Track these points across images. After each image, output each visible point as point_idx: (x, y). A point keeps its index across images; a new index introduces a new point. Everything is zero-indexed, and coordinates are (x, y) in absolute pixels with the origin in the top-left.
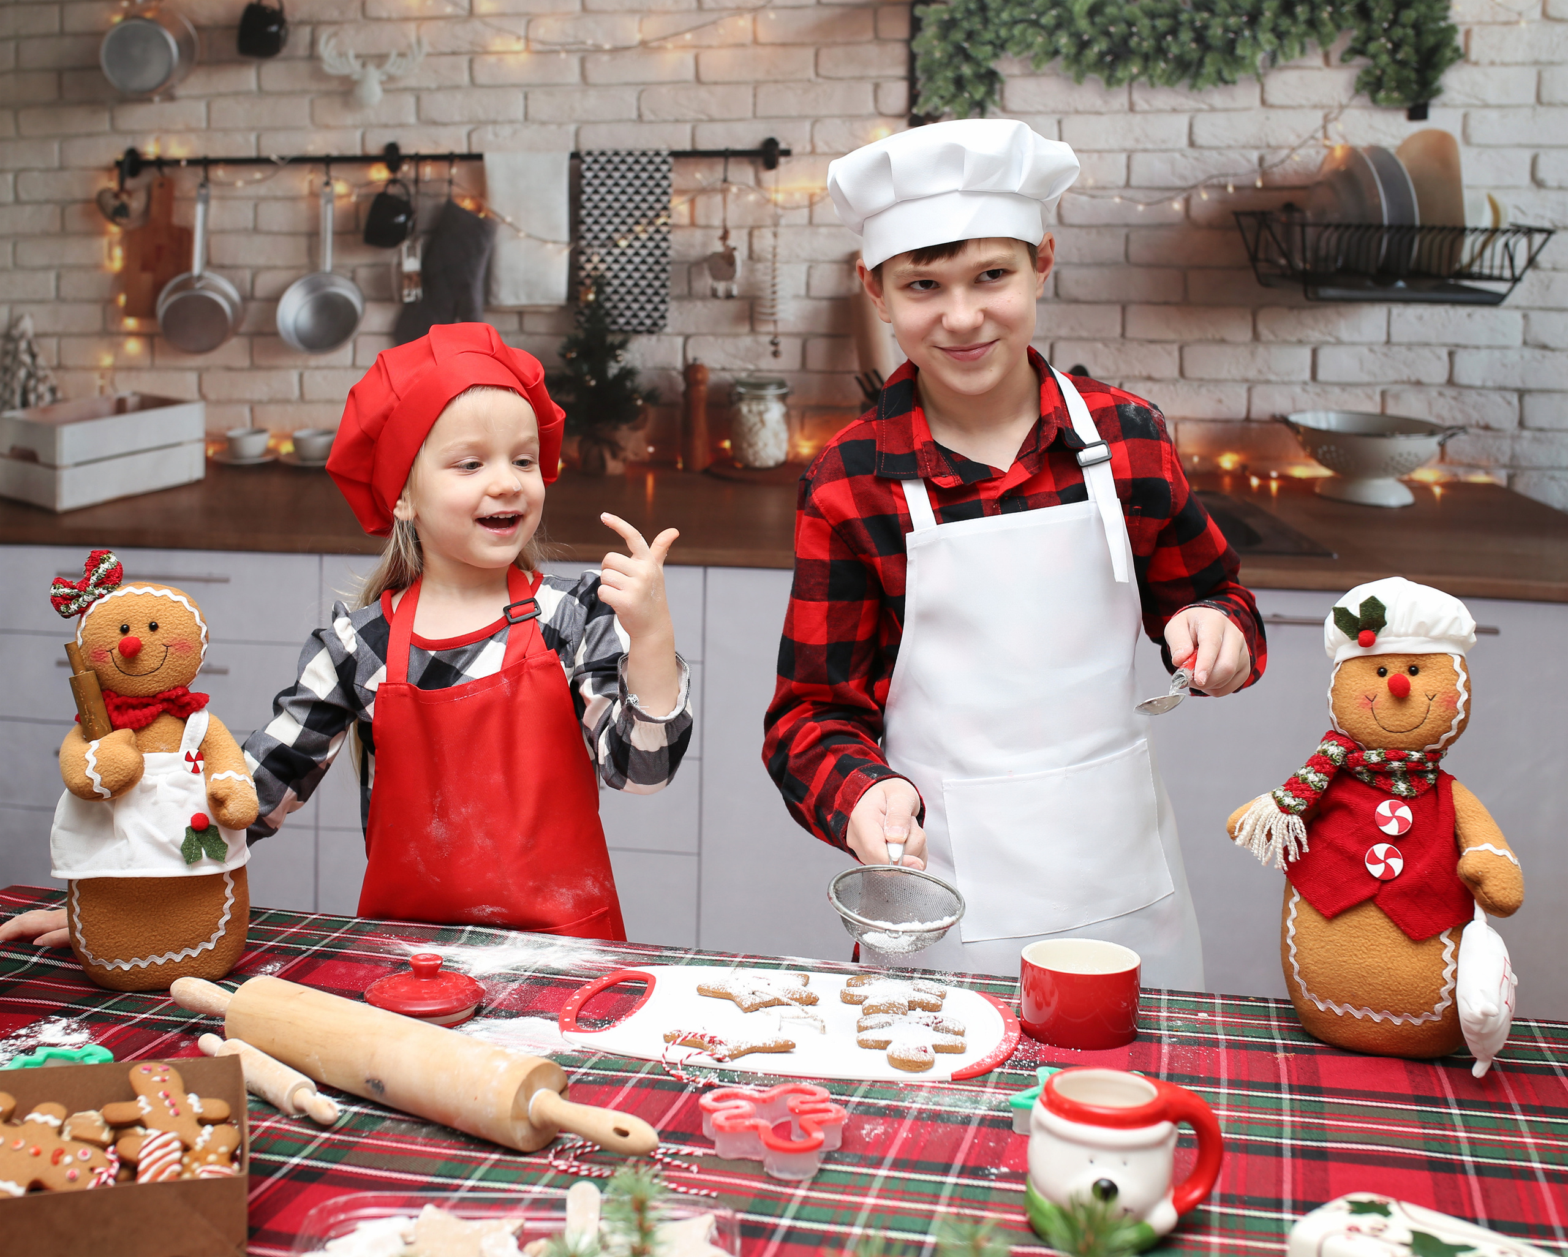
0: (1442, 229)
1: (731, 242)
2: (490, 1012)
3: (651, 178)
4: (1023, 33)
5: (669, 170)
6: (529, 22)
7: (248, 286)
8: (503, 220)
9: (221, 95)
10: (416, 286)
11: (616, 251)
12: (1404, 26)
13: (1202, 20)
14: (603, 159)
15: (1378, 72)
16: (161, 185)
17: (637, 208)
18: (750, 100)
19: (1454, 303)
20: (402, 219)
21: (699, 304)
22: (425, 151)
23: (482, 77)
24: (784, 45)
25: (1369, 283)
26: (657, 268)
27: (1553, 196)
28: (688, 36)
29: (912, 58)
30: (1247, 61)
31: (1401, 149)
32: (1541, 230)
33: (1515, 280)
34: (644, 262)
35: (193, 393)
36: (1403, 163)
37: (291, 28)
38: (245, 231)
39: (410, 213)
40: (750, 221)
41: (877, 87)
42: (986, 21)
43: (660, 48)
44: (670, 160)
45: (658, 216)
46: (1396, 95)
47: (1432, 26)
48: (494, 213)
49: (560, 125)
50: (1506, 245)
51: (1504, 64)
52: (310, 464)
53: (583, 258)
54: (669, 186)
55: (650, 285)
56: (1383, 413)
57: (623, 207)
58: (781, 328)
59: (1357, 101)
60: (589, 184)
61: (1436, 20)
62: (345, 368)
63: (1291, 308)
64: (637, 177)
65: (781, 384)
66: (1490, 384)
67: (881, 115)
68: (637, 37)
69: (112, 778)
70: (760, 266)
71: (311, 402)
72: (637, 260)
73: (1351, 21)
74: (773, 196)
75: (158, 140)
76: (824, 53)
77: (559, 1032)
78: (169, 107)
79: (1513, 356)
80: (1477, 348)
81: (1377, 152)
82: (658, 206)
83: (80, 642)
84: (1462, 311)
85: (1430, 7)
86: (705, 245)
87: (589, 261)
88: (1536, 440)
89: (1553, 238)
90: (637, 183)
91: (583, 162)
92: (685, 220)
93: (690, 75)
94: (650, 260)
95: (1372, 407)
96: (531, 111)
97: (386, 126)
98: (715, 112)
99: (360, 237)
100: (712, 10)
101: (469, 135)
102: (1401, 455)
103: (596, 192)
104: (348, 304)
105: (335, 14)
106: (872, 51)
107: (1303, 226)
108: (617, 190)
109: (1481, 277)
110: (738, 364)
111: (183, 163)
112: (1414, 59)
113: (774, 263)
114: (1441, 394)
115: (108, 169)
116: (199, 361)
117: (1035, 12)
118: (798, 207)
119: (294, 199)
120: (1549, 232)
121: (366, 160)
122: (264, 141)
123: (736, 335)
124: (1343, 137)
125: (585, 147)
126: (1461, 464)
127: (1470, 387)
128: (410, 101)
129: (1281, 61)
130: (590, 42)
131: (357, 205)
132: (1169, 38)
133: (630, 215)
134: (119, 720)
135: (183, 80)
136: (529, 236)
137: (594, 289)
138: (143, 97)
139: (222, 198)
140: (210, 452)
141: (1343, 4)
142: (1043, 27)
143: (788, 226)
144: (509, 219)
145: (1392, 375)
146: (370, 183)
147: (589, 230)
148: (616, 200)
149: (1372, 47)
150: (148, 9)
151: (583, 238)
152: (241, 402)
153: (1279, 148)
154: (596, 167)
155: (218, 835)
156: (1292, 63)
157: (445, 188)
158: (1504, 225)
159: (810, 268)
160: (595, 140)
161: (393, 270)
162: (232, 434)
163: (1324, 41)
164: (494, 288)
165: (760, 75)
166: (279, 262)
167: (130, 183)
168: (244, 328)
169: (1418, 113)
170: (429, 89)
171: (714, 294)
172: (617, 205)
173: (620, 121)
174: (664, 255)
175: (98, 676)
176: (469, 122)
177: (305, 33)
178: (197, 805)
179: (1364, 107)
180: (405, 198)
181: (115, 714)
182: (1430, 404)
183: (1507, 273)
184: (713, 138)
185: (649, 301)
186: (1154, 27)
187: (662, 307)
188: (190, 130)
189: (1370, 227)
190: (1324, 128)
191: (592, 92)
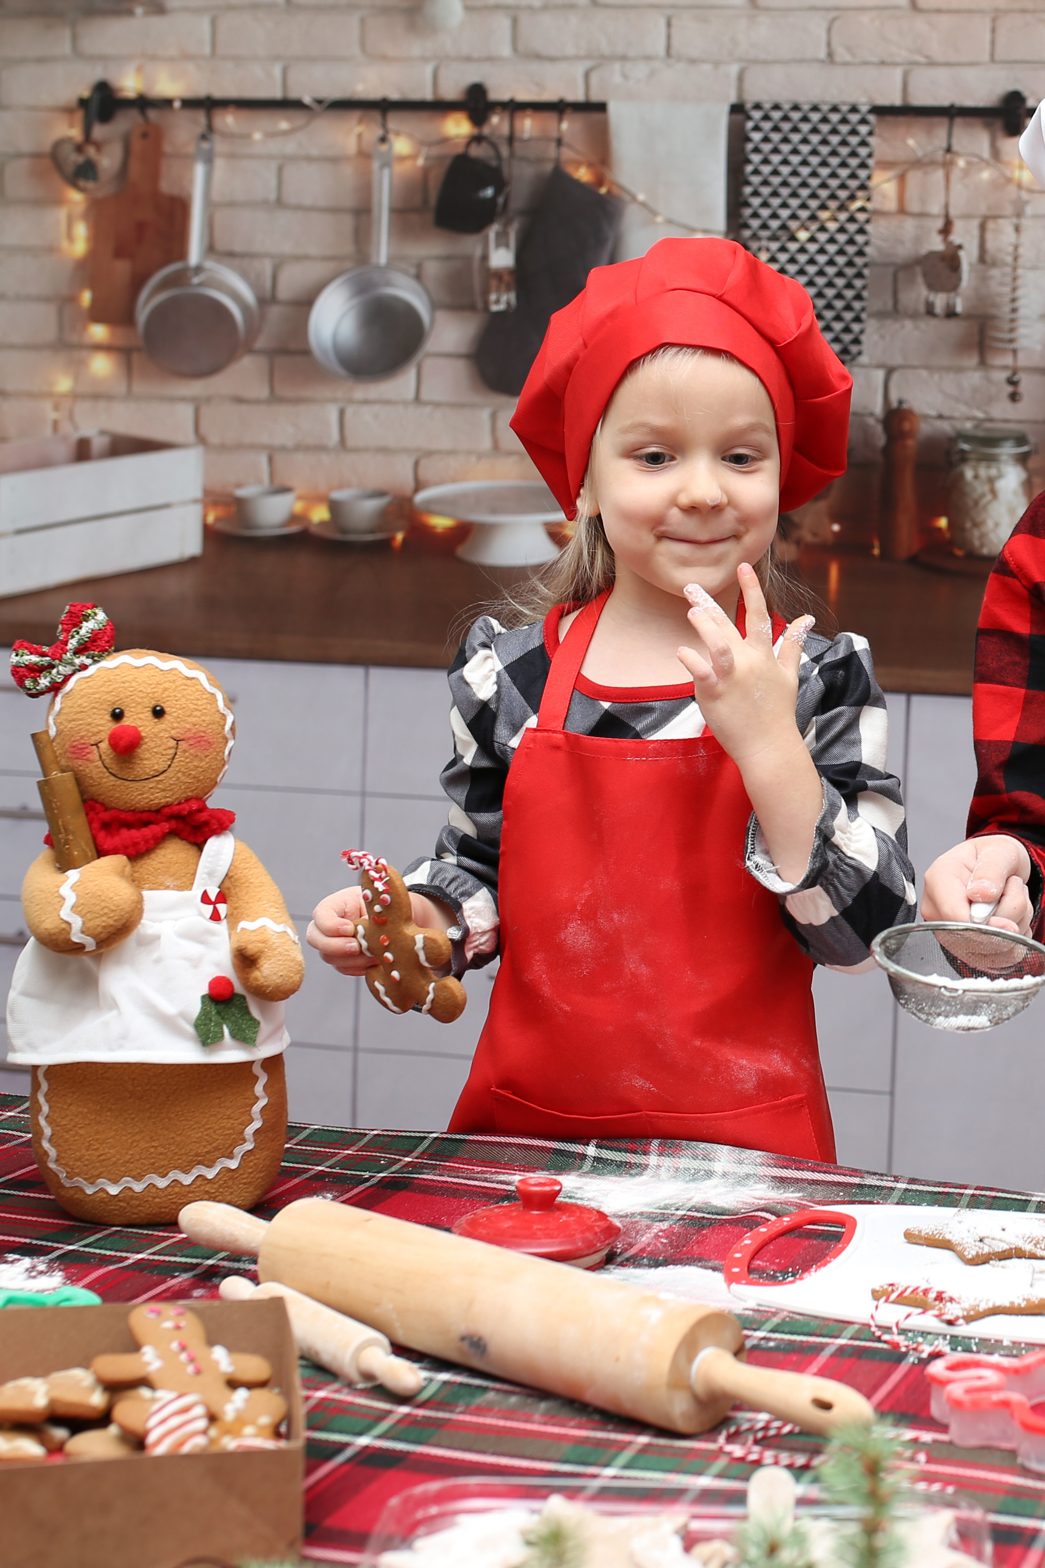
1: (956, 238)
2: (627, 1260)
5: (871, 133)
7: (268, 284)
8: (634, 198)
9: (231, 8)
10: (508, 290)
11: (793, 247)
14: (776, 115)
16: (145, 135)
18: (988, 37)
20: (489, 192)
21: (908, 324)
22: (523, 96)
26: (850, 271)
34: (831, 262)
38: (265, 204)
39: (500, 184)
40: (983, 209)
44: (872, 118)
45: (852, 198)
48: (621, 188)
49: (717, 64)
52: (354, 537)
54: (870, 155)
55: (839, 296)
57: (804, 184)
58: (1023, 360)
60: (757, 150)
62: (405, 403)
65: (1021, 440)
69: (98, 922)
70: (995, 272)
71: (357, 450)
72: (822, 259)
74: (1017, 174)
75: (139, 68)
77: (724, 1285)
78: (157, 23)
82: (853, 184)
83: (53, 732)
86: (918, 240)
90: (824, 150)
91: (749, 118)
92: (891, 205)
94: (841, 260)
96: (676, 43)
97: (468, 59)
98: (937, 51)
99: (430, 217)
101: (587, 76)
103: (766, 161)
104: (410, 313)
108: (795, 159)
110: (961, 410)
111: (177, 104)
113: (1015, 269)
115: (68, 111)
116: (196, 388)
119: (335, 160)
121: (440, 107)
122: (293, 76)
123: (960, 370)
125: (751, 97)
128: (503, 24)
131: (425, 172)
133: (814, 196)
134: (108, 844)
138: (120, 7)
139: (232, 156)
140: (211, 519)
144: (641, 197)
146: (444, 140)
147: (755, 215)
148: (795, 173)
151: (746, 226)
152: (254, 447)
154: (767, 125)
155: (247, 1008)
157: (552, 151)
160: (767, 88)
161: (476, 264)
162: (241, 493)
166: (312, 251)
167: (99, 131)
168: (262, 342)
170: (530, 8)
171: (930, 311)
173: (802, 61)
174: (861, 253)
175: (79, 781)
176: (588, 57)
178: (218, 965)
180: (494, 163)
181: (101, 835)
184: (933, 89)
185: (838, 318)
187: (856, 327)
188: (186, 57)
191: (764, 19)
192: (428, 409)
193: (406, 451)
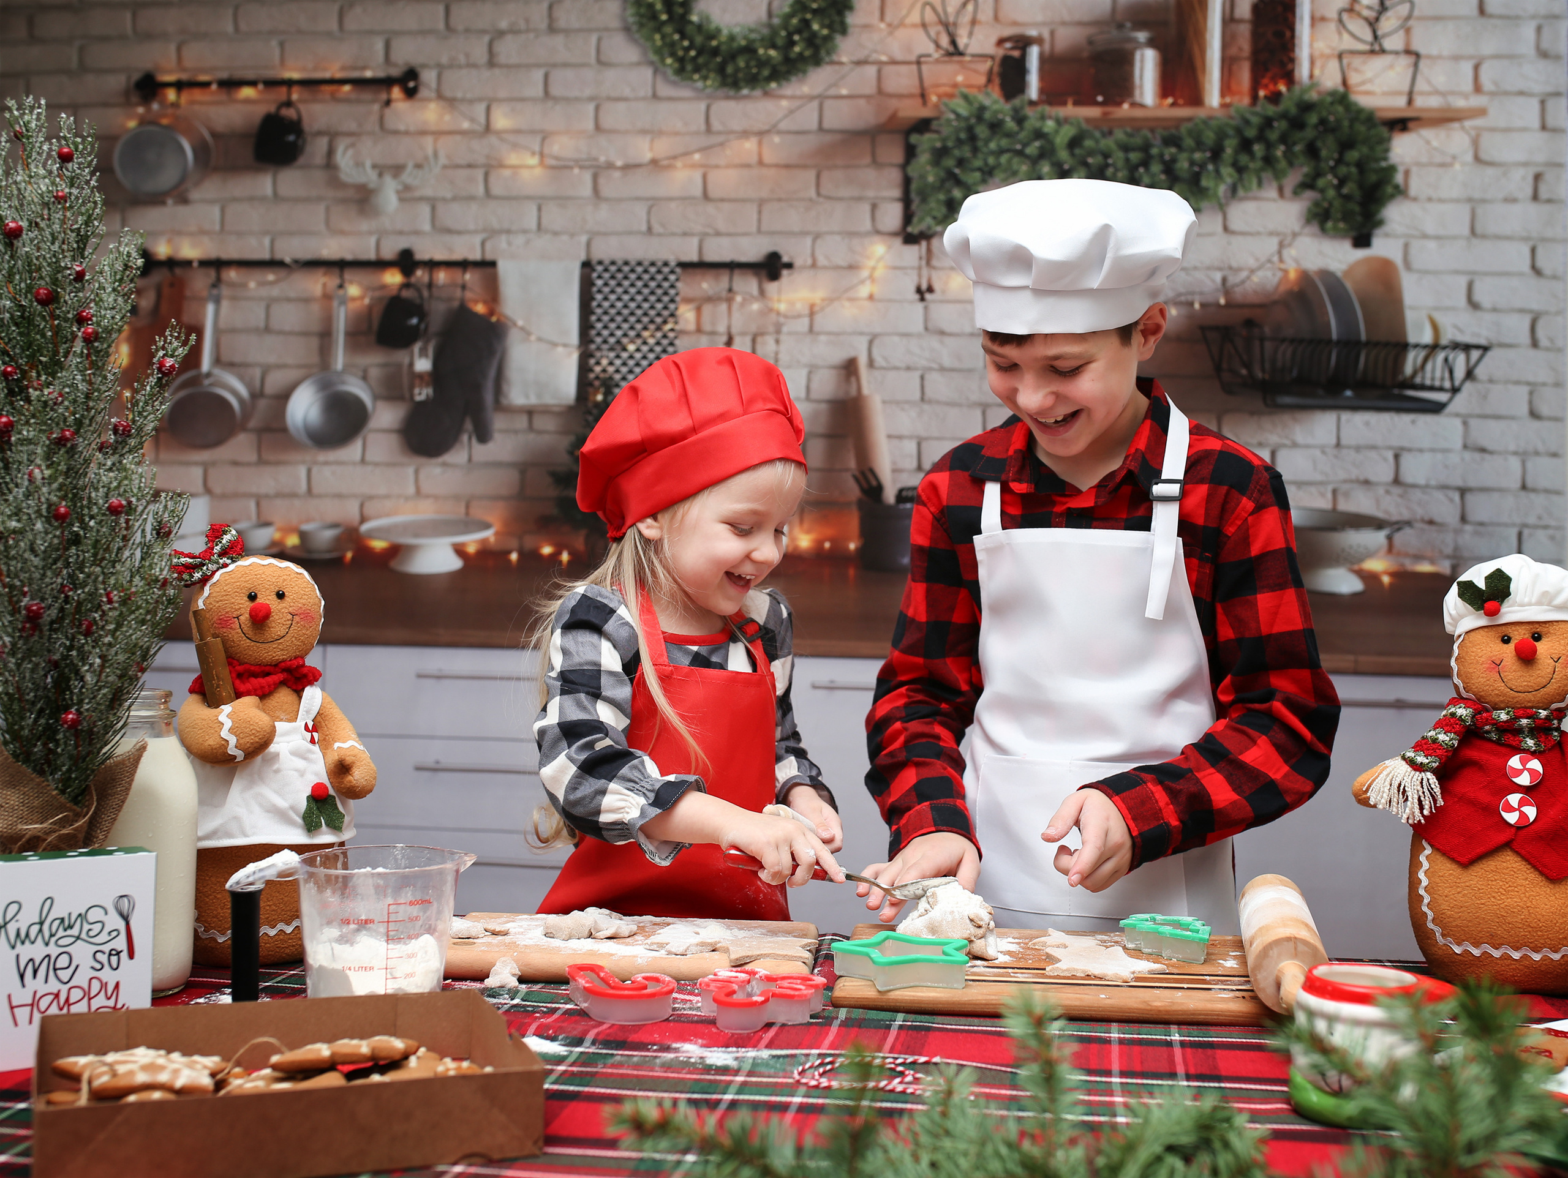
0: (1387, 344)
3: (659, 286)
4: (1009, 161)
5: (677, 280)
6: (543, 140)
7: (257, 383)
8: (515, 324)
9: (235, 200)
10: (427, 385)
11: (625, 355)
12: (1348, 165)
13: (1171, 154)
14: (613, 268)
15: (1325, 205)
16: (172, 285)
17: (645, 314)
18: (755, 216)
19: (1399, 410)
20: (414, 321)
22: (439, 256)
23: (497, 189)
24: (787, 166)
25: (1321, 392)
27: (1488, 317)
28: (697, 156)
29: (907, 182)
30: (1211, 192)
31: (1348, 272)
32: (1477, 347)
33: (1455, 390)
35: (199, 487)
36: (1349, 285)
37: (309, 139)
38: (256, 331)
39: (422, 315)
40: (753, 328)
41: (874, 207)
42: (975, 150)
43: (670, 167)
44: (678, 270)
45: (665, 322)
46: (1341, 225)
47: (1374, 165)
48: (507, 317)
49: (572, 235)
50: (1446, 360)
51: (1441, 201)
52: (316, 556)
53: (592, 361)
54: (677, 294)
56: (1334, 510)
57: (632, 314)
59: (1308, 230)
60: (599, 291)
61: (1378, 160)
62: (354, 464)
63: (1252, 413)
64: (646, 286)
66: (1433, 483)
67: (878, 232)
68: (648, 156)
69: (248, 740)
71: (319, 496)
73: (1302, 159)
74: (776, 306)
75: (169, 241)
76: (825, 175)
78: (182, 210)
79: (1454, 458)
80: (1421, 450)
81: (1326, 275)
82: (666, 313)
84: (1406, 419)
85: (1372, 149)
87: (598, 363)
88: (1476, 533)
89: (1489, 354)
90: (646, 291)
91: (594, 270)
92: (691, 326)
93: (698, 191)
95: (1325, 504)
96: (544, 222)
97: (401, 233)
98: (722, 226)
99: (373, 338)
100: (719, 133)
101: (483, 244)
102: (1351, 547)
103: (606, 299)
104: (358, 403)
105: (353, 126)
106: (870, 174)
107: (1262, 340)
108: (626, 297)
109: (1423, 387)
111: (195, 264)
112: (1357, 194)
114: (1388, 492)
116: (205, 455)
117: (1020, 142)
118: (799, 316)
119: (307, 300)
120: (1485, 349)
121: (380, 265)
122: (278, 245)
124: (1296, 261)
125: (596, 256)
126: (1407, 555)
127: (1414, 486)
128: (425, 210)
129: (1241, 192)
130: (602, 159)
131: (370, 308)
132: (1141, 170)
133: (639, 321)
134: (242, 688)
135: (197, 184)
136: (540, 339)
137: (602, 390)
138: (156, 199)
139: (233, 298)
141: (1294, 144)
142: (1027, 157)
143: (790, 333)
144: (520, 323)
145: (1342, 475)
146: (384, 287)
147: (599, 334)
148: (626, 307)
149: (1321, 182)
150: (165, 116)
151: (592, 342)
152: (246, 495)
153: (1239, 270)
154: (607, 275)
155: (336, 805)
156: (1250, 194)
157: (458, 293)
158: (1444, 341)
159: (810, 373)
160: (606, 250)
161: (405, 370)
163: (1278, 175)
164: (505, 387)
165: (764, 194)
166: (290, 360)
168: (253, 423)
169: (1362, 241)
170: (444, 200)
172: (626, 312)
173: (630, 233)
175: (224, 643)
177: (322, 143)
178: (317, 774)
179: (1313, 235)
180: (418, 301)
181: (237, 682)
182: (1378, 502)
183: (1447, 384)
184: (719, 251)
186: (1127, 160)
188: (202, 232)
189: (1320, 342)
190: (1280, 253)
191: (604, 207)
192: (369, 468)
193: (354, 496)
